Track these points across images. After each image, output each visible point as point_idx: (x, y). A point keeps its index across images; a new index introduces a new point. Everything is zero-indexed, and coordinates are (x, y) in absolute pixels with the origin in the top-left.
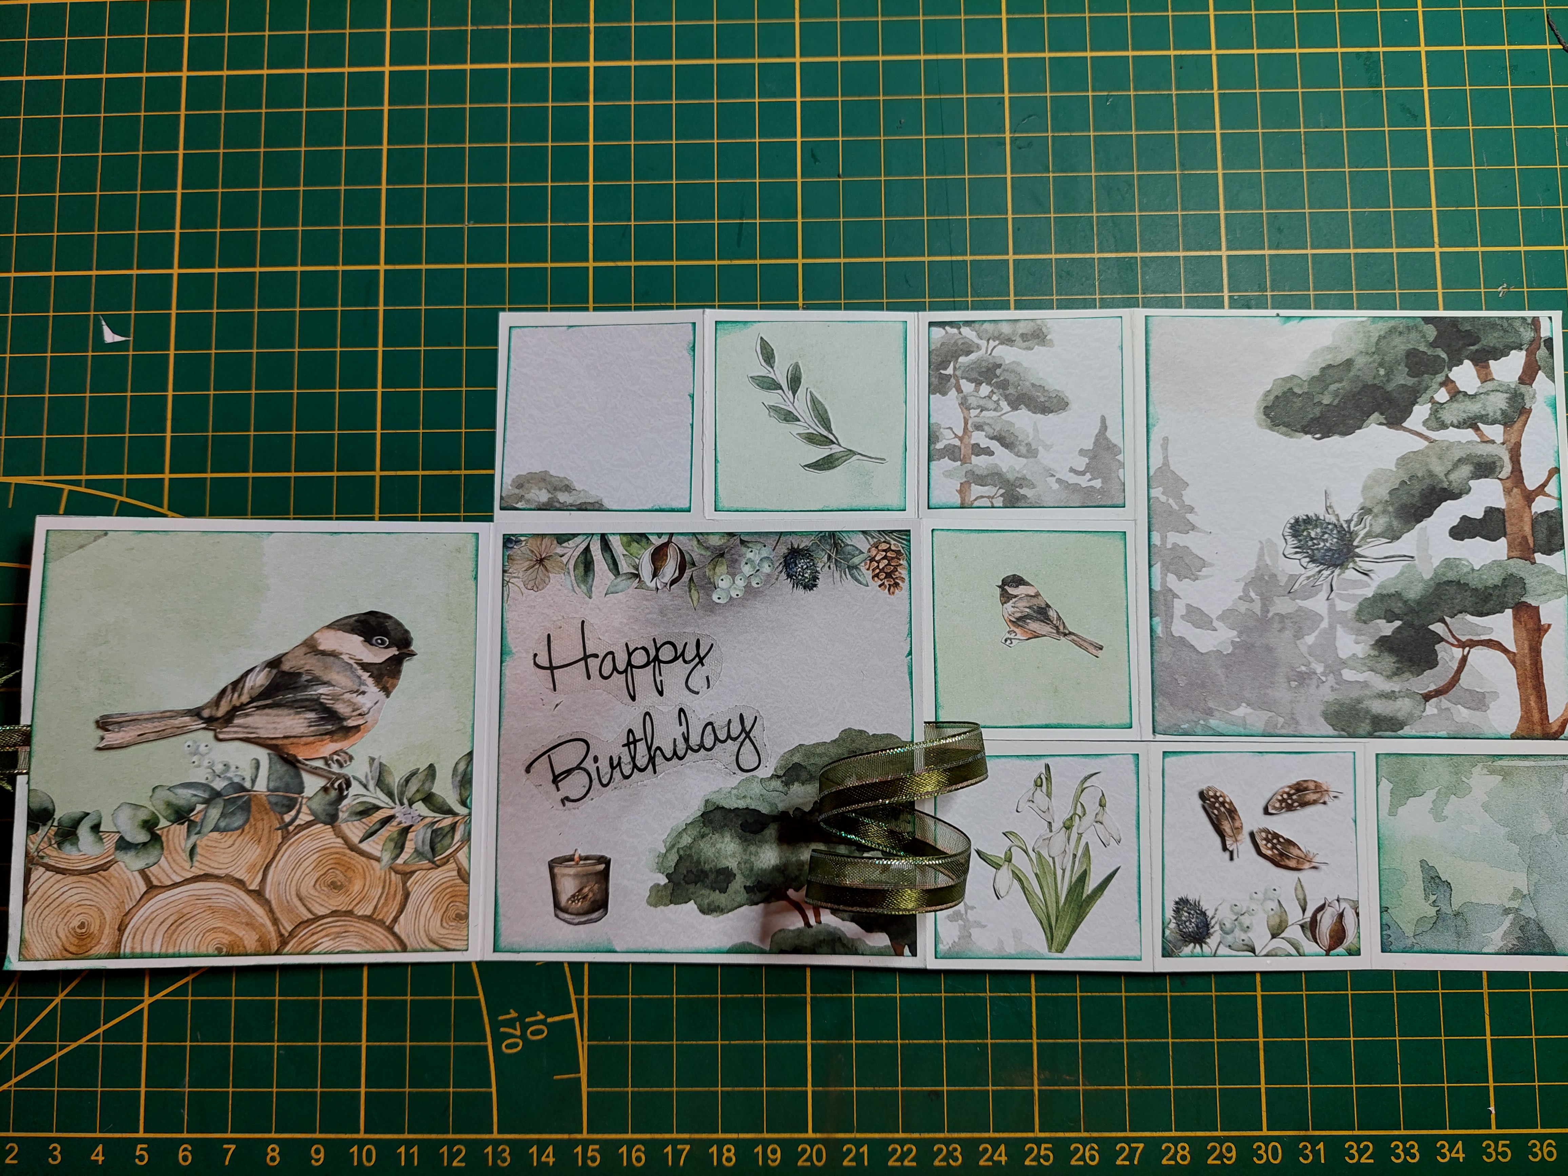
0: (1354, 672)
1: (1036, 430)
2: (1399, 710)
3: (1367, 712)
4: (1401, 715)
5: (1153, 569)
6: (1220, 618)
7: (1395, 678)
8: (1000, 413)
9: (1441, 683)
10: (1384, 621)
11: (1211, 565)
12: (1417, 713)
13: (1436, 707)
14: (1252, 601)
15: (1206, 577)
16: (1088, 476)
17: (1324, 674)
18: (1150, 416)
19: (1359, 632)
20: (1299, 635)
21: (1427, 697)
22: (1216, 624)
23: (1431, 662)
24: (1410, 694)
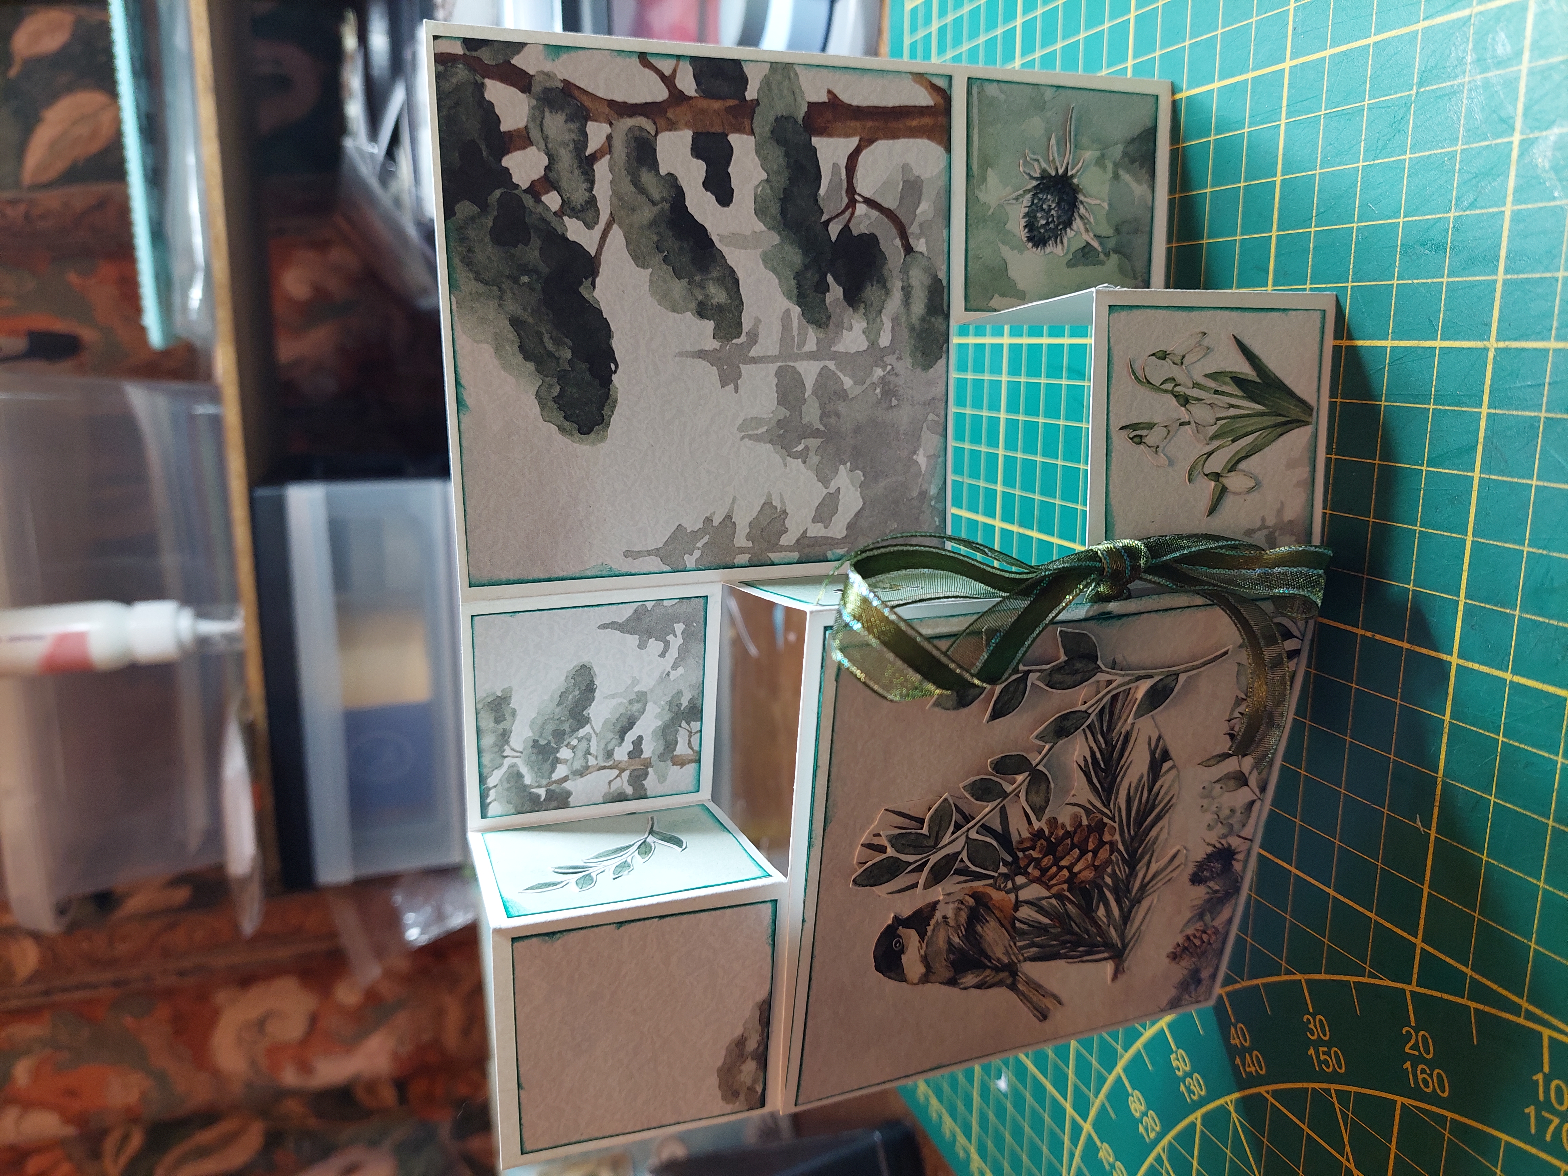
0: (882, 333)
1: (613, 696)
2: (922, 283)
3: (923, 320)
4: (927, 281)
5: (776, 561)
6: (826, 483)
7: (889, 285)
8: (594, 736)
9: (894, 232)
10: (827, 294)
11: (769, 495)
12: (924, 263)
13: (918, 239)
14: (807, 448)
15: (783, 502)
16: (670, 638)
17: (884, 368)
18: (599, 573)
19: (840, 326)
20: (842, 395)
21: (908, 249)
22: (832, 490)
23: (870, 241)
24: (905, 270)
